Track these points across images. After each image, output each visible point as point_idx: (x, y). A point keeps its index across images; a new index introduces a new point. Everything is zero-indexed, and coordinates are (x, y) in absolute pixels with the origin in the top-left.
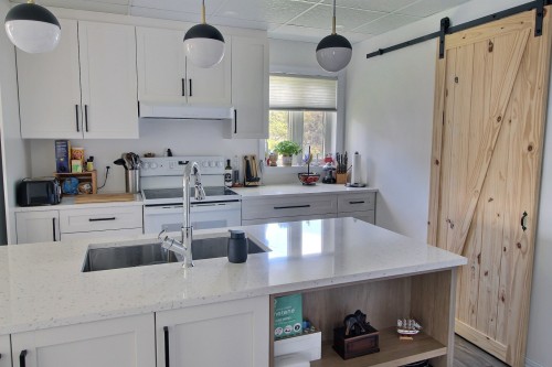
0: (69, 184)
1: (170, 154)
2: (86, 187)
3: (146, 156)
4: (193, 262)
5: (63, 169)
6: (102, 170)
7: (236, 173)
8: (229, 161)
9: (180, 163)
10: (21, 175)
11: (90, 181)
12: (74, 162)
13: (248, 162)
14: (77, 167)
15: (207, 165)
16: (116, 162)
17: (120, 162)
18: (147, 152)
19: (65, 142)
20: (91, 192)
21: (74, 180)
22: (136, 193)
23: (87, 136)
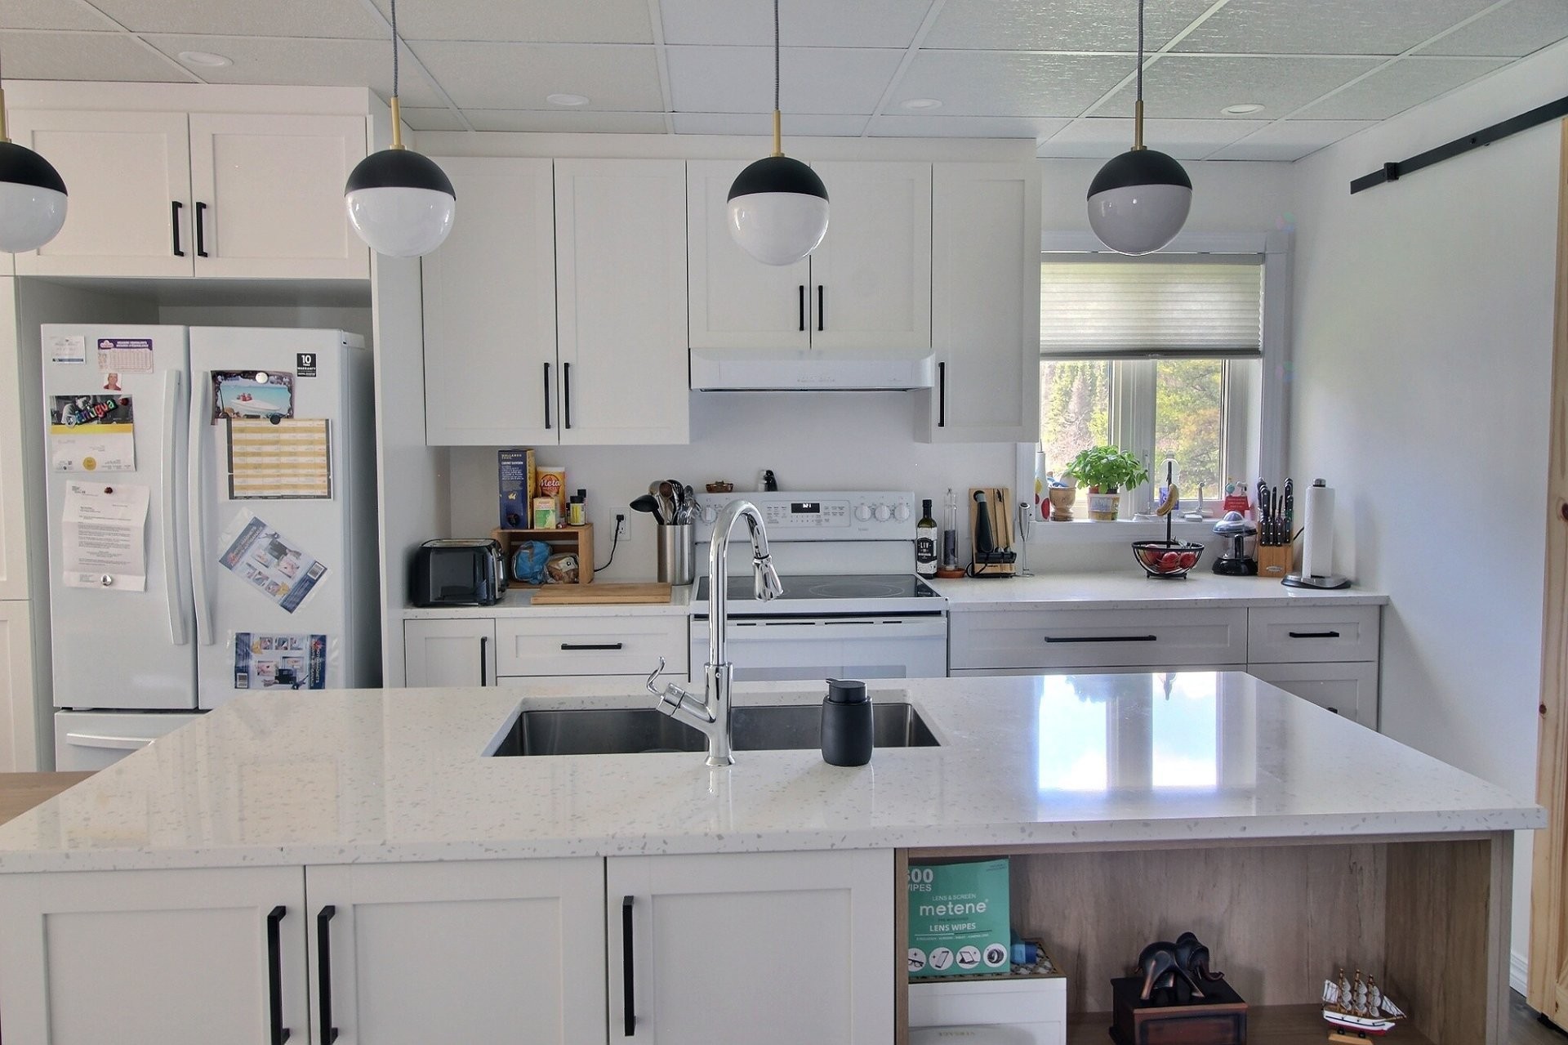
0: (528, 558)
1: (771, 483)
2: (563, 564)
3: (710, 489)
4: (732, 755)
5: (514, 518)
6: (604, 524)
7: (948, 537)
8: (927, 504)
9: (797, 508)
10: (425, 532)
11: (574, 550)
12: (540, 504)
13: (982, 507)
14: (546, 515)
15: (867, 513)
16: (636, 505)
17: (644, 504)
18: (712, 482)
19: (520, 453)
20: (574, 578)
21: (539, 547)
22: (683, 583)
23: (569, 438)
